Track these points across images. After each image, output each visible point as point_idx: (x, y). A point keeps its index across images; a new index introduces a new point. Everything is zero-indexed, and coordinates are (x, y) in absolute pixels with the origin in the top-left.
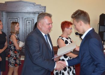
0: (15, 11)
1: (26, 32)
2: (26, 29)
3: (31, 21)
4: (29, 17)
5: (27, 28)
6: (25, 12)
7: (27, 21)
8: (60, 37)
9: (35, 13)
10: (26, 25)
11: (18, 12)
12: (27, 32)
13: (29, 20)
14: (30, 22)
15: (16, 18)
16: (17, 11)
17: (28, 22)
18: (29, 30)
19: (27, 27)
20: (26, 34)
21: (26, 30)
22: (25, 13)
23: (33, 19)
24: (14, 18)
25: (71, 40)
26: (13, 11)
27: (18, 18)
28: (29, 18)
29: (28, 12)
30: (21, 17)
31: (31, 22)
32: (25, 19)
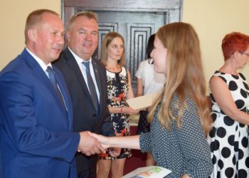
0: (109, 9)
1: (132, 59)
2: (132, 53)
3: (146, 32)
4: (142, 24)
5: (136, 49)
6: (132, 10)
7: (135, 31)
8: (217, 72)
9: (155, 13)
10: (133, 44)
11: (116, 10)
12: (134, 59)
13: (140, 29)
14: (142, 36)
15: (110, 24)
16: (113, 8)
17: (139, 36)
18: (140, 54)
19: (136, 46)
20: (132, 63)
21: (132, 55)
22: (131, 12)
23: (150, 28)
24: (107, 24)
25: (245, 82)
26: (104, 9)
27: (116, 26)
28: (141, 26)
29: (140, 10)
30: (123, 22)
31: (144, 34)
32: (131, 27)
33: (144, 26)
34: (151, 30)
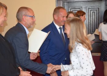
1: (90, 24)
3: (96, 10)
5: (91, 19)
7: (91, 10)
10: (90, 16)
12: (91, 23)
13: (93, 9)
14: (94, 12)
15: (78, 8)
17: (93, 12)
18: (93, 21)
19: (91, 17)
21: (90, 22)
22: (89, 1)
23: (98, 8)
24: (76, 8)
27: (81, 8)
28: (93, 7)
30: (85, 6)
31: (95, 11)
32: (89, 8)
33: (95, 7)
34: (99, 9)
